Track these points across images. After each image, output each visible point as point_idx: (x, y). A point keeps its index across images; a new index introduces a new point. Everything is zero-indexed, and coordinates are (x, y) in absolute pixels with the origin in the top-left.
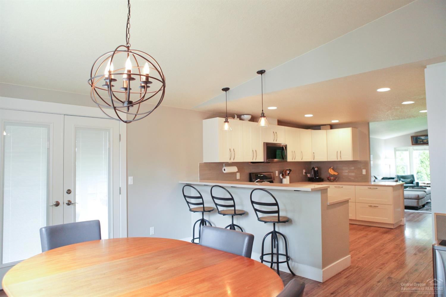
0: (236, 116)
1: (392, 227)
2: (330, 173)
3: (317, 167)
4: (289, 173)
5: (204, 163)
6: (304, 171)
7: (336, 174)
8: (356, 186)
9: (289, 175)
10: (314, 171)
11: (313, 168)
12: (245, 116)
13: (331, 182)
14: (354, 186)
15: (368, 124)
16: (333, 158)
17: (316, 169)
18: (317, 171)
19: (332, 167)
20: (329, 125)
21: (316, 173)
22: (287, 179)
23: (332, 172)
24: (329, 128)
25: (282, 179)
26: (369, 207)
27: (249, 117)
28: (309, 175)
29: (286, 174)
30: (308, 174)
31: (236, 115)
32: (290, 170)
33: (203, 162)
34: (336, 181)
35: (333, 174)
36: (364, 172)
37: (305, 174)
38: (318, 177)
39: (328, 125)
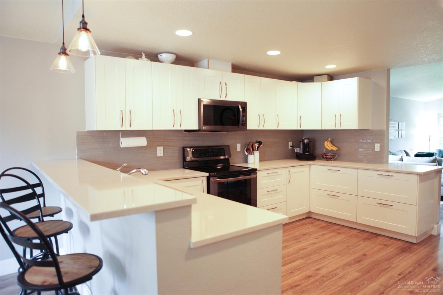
0: (144, 55)
1: (415, 241)
2: (327, 147)
3: (308, 139)
4: (258, 147)
5: (88, 131)
6: (290, 144)
7: (335, 149)
8: (359, 170)
9: (259, 149)
10: (304, 143)
11: (303, 140)
12: (164, 54)
13: (327, 160)
14: (356, 170)
15: (388, 71)
16: (328, 125)
17: (306, 141)
18: (308, 144)
19: (329, 139)
20: (327, 74)
21: (306, 147)
22: (254, 156)
23: (330, 146)
24: (327, 80)
25: (248, 155)
26: (377, 205)
27: (172, 57)
28: (297, 150)
29: (254, 149)
30: (296, 148)
31: (144, 53)
32: (260, 143)
33: (86, 131)
34: (335, 160)
35: (330, 149)
36: (377, 147)
37: (291, 148)
38: (308, 153)
39: (324, 75)
